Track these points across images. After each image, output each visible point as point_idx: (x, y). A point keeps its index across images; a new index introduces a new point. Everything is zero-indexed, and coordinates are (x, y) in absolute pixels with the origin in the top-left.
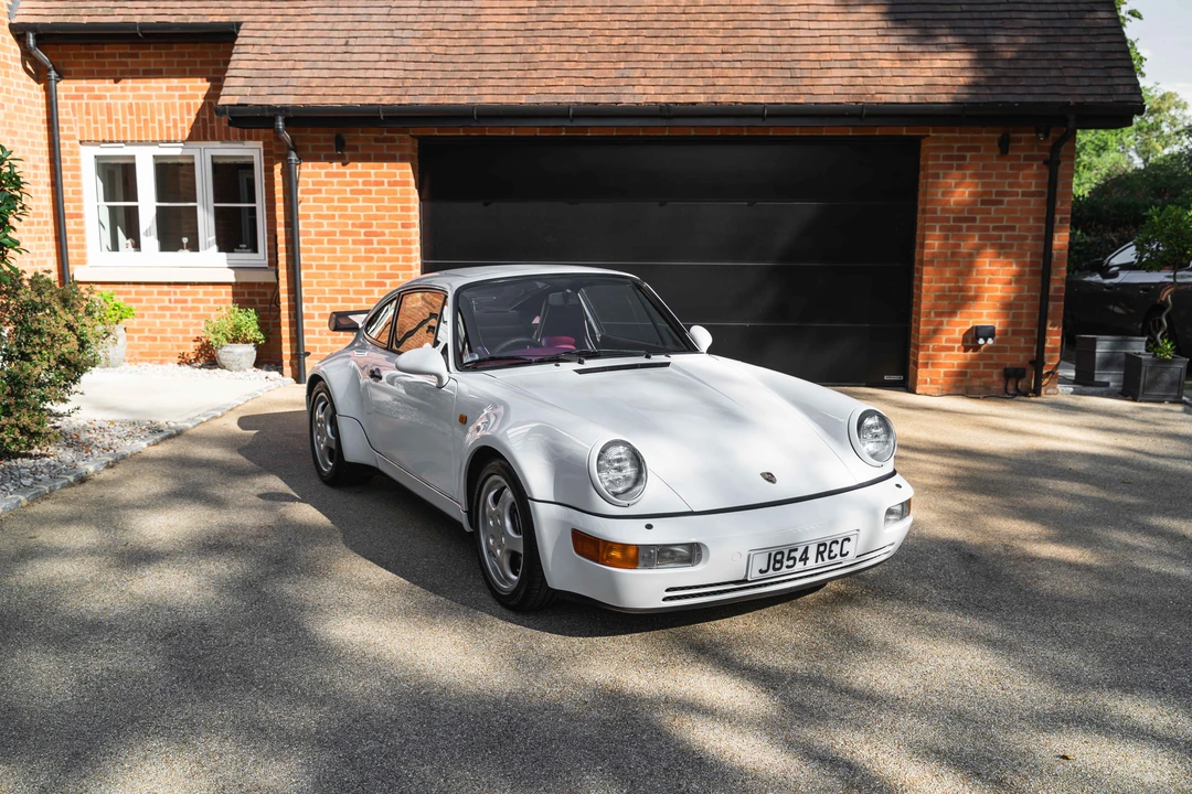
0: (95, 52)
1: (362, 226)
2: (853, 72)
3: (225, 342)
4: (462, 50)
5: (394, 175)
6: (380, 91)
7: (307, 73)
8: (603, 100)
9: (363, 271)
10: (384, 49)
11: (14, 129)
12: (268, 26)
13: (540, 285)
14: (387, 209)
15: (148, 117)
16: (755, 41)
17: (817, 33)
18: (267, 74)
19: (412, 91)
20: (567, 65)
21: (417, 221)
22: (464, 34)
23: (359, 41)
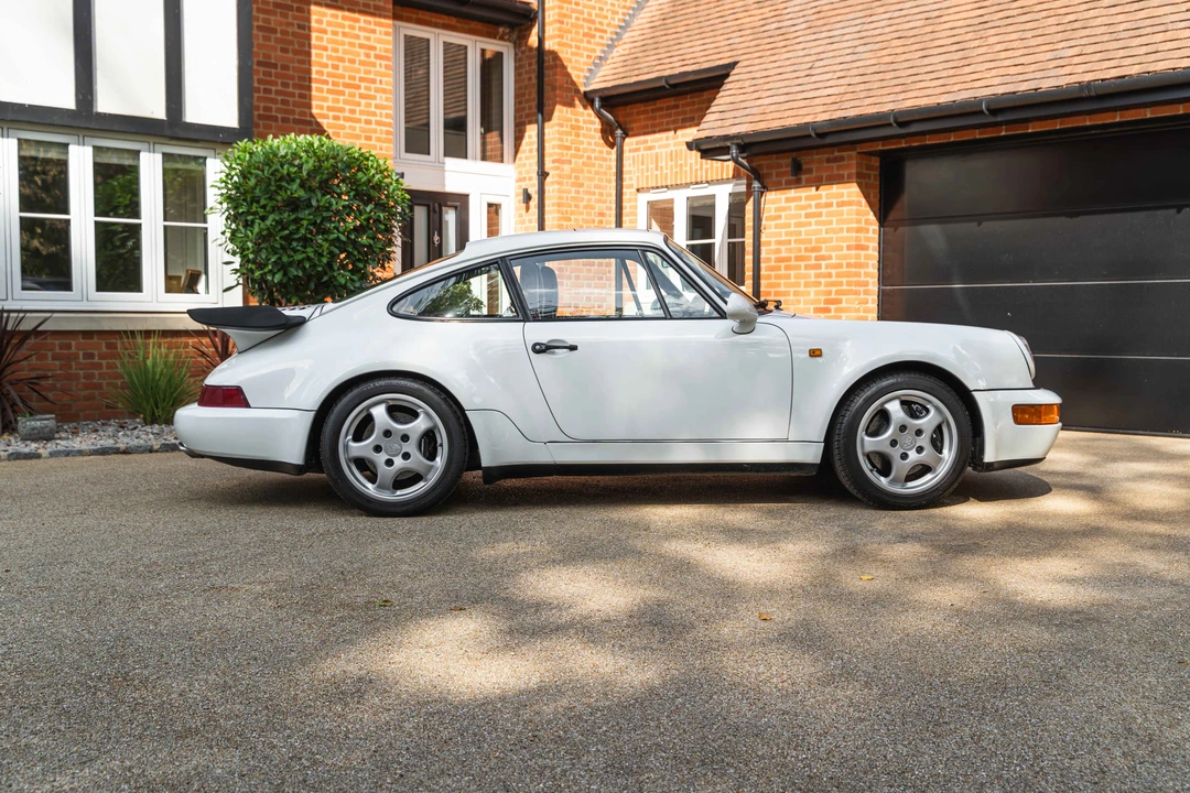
0: (650, 108)
5: (842, 195)
6: (820, 109)
7: (768, 101)
10: (841, 67)
11: (580, 181)
12: (756, 61)
14: (835, 231)
15: (683, 162)
18: (737, 106)
19: (845, 105)
22: (918, 39)
23: (822, 63)
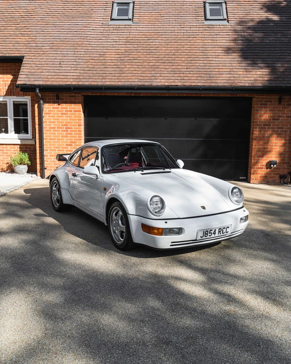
1: (64, 125)
2: (230, 75)
3: (17, 165)
4: (99, 67)
5: (76, 108)
6: (72, 80)
7: (47, 74)
8: (146, 84)
9: (65, 140)
10: (73, 66)
12: (33, 57)
13: (127, 146)
14: (73, 120)
16: (197, 64)
17: (218, 62)
18: (33, 74)
19: (82, 80)
20: (134, 72)
21: (83, 124)
22: (100, 61)
23: (64, 63)
